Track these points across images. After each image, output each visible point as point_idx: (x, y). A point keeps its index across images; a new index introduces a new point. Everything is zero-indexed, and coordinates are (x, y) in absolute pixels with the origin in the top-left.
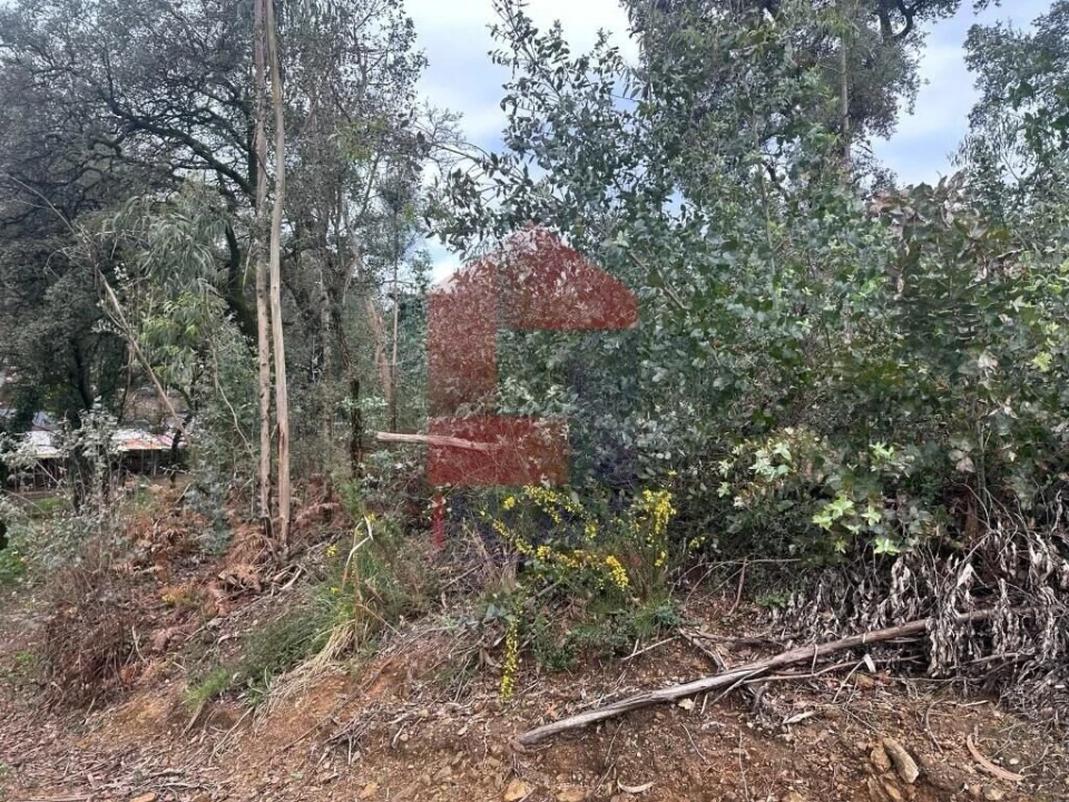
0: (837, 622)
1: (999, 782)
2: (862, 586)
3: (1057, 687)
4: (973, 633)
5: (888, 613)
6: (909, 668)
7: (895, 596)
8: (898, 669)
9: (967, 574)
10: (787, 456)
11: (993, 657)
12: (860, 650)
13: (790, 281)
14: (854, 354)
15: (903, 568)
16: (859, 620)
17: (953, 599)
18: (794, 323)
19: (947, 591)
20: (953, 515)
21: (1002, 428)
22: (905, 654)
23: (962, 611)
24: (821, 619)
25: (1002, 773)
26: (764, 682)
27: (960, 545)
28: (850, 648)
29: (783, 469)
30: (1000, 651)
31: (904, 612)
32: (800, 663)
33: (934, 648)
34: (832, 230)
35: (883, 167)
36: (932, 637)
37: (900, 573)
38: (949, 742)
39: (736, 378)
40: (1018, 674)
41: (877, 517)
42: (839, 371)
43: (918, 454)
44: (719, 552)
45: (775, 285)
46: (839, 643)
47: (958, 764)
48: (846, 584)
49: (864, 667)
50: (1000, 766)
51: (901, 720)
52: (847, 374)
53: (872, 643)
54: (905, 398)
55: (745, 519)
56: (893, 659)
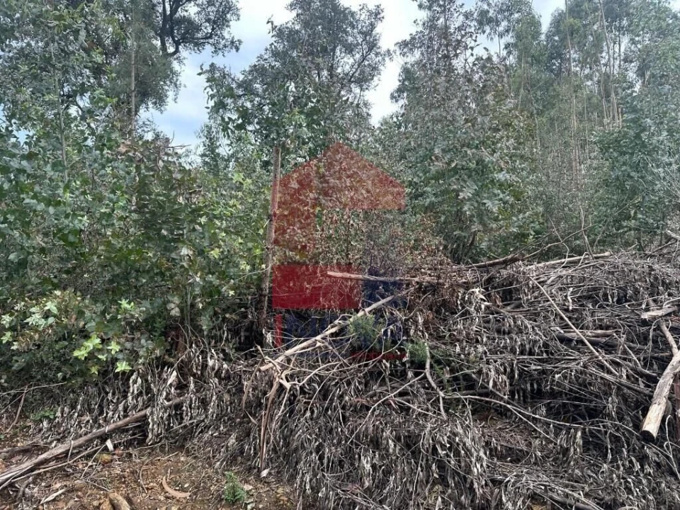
0: (91, 421)
1: (178, 501)
2: (110, 395)
3: (215, 435)
4: (174, 412)
5: (125, 409)
6: (136, 443)
7: (130, 398)
8: (129, 444)
9: (173, 377)
10: (55, 311)
11: (183, 425)
12: (103, 438)
13: (77, 189)
14: (112, 242)
15: (137, 378)
16: (106, 417)
17: (165, 393)
18: (76, 218)
19: (161, 389)
20: (170, 342)
21: (197, 290)
22: (134, 434)
23: (169, 400)
24: (79, 422)
25: (179, 495)
26: (29, 477)
27: (172, 360)
28: (98, 438)
29: (51, 320)
30: (187, 421)
31: (135, 407)
32: (60, 456)
33: (150, 426)
34: (109, 161)
35: (159, 129)
36: (150, 420)
37: (135, 382)
38: (152, 484)
39: (29, 253)
40: (196, 432)
41: (117, 348)
42: (101, 252)
43: (149, 306)
44: (6, 385)
45: (65, 191)
46: (89, 436)
47: (156, 497)
48: (99, 394)
49: (106, 449)
50: (179, 490)
51: (125, 478)
52: (107, 255)
53: (113, 431)
54: (144, 271)
55: (28, 358)
56: (126, 439)
